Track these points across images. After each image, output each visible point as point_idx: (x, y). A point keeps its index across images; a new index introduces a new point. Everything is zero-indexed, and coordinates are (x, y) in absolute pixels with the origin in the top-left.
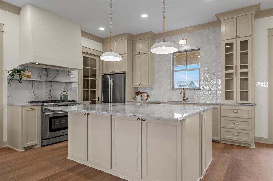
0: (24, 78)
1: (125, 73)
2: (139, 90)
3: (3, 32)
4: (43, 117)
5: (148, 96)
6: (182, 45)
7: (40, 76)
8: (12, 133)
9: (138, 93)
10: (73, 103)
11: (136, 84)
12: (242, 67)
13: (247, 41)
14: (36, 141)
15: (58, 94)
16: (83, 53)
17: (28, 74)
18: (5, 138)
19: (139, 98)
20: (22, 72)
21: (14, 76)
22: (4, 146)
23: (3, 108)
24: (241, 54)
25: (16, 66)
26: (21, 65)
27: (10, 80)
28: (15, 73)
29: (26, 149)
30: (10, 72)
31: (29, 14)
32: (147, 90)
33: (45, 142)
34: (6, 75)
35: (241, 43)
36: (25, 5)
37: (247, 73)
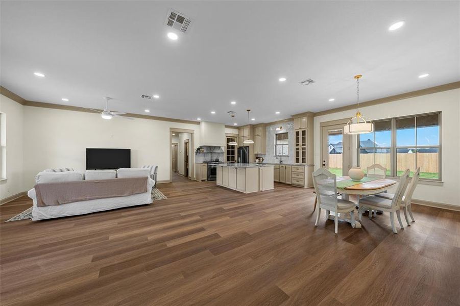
0: (201, 152)
1: (249, 147)
2: (258, 156)
3: (194, 133)
4: (208, 168)
5: (263, 160)
6: (278, 131)
7: (207, 150)
8: (197, 175)
9: (257, 158)
10: (221, 163)
11: (256, 153)
12: (303, 145)
13: (305, 131)
14: (205, 178)
15: (215, 158)
16: (227, 136)
17: (203, 150)
19: (257, 160)
20: (200, 149)
24: (303, 137)
25: (198, 147)
26: (200, 146)
27: (197, 153)
28: (198, 150)
29: (202, 181)
31: (203, 125)
32: (263, 156)
33: (209, 179)
34: (195, 151)
35: (303, 131)
36: (202, 122)
37: (305, 148)
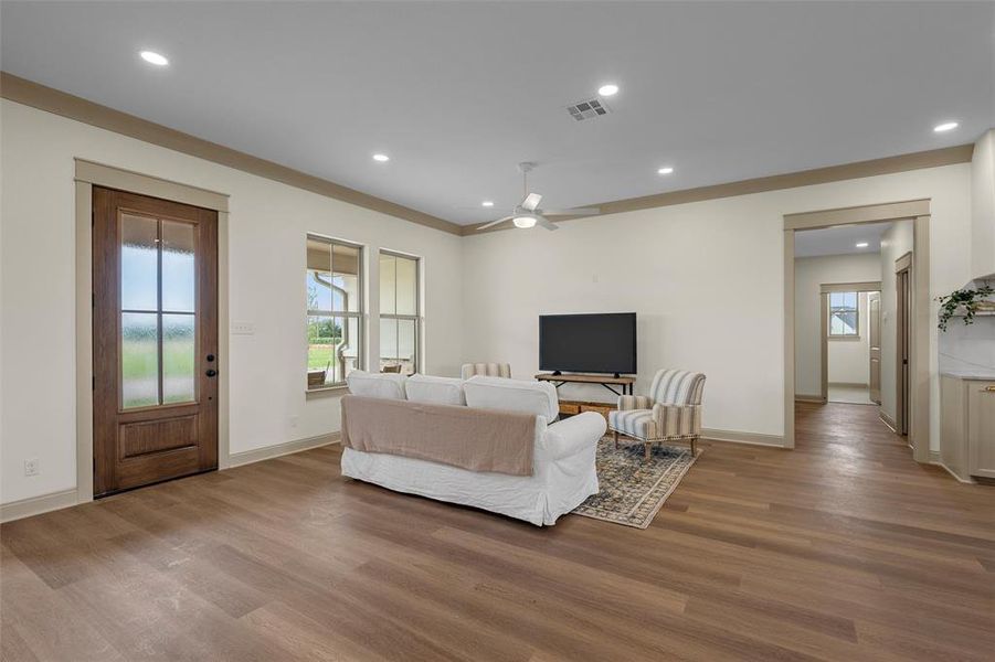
3: (929, 215)
18: (935, 446)
20: (976, 298)
21: (954, 308)
22: (931, 463)
23: (929, 379)
25: (962, 285)
26: (976, 281)
27: (943, 318)
28: (957, 301)
29: (978, 480)
30: (945, 301)
34: (936, 309)
36: (983, 136)
